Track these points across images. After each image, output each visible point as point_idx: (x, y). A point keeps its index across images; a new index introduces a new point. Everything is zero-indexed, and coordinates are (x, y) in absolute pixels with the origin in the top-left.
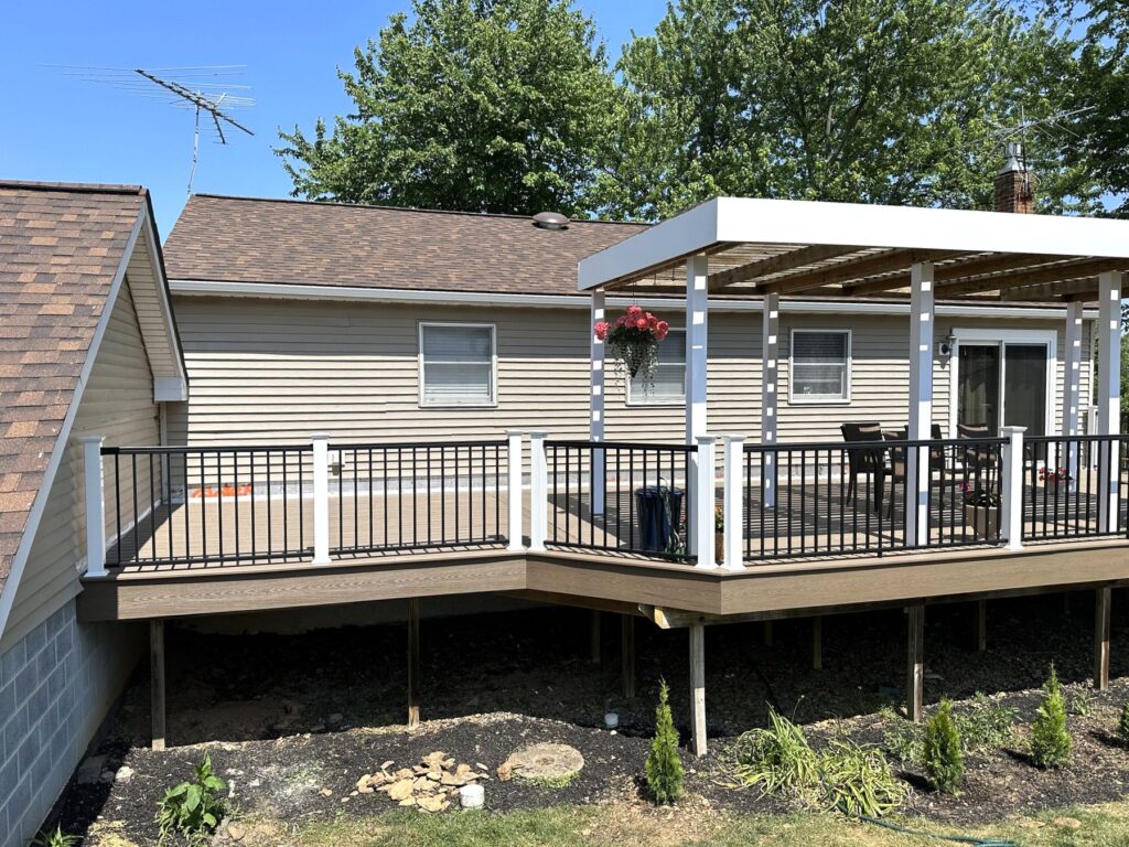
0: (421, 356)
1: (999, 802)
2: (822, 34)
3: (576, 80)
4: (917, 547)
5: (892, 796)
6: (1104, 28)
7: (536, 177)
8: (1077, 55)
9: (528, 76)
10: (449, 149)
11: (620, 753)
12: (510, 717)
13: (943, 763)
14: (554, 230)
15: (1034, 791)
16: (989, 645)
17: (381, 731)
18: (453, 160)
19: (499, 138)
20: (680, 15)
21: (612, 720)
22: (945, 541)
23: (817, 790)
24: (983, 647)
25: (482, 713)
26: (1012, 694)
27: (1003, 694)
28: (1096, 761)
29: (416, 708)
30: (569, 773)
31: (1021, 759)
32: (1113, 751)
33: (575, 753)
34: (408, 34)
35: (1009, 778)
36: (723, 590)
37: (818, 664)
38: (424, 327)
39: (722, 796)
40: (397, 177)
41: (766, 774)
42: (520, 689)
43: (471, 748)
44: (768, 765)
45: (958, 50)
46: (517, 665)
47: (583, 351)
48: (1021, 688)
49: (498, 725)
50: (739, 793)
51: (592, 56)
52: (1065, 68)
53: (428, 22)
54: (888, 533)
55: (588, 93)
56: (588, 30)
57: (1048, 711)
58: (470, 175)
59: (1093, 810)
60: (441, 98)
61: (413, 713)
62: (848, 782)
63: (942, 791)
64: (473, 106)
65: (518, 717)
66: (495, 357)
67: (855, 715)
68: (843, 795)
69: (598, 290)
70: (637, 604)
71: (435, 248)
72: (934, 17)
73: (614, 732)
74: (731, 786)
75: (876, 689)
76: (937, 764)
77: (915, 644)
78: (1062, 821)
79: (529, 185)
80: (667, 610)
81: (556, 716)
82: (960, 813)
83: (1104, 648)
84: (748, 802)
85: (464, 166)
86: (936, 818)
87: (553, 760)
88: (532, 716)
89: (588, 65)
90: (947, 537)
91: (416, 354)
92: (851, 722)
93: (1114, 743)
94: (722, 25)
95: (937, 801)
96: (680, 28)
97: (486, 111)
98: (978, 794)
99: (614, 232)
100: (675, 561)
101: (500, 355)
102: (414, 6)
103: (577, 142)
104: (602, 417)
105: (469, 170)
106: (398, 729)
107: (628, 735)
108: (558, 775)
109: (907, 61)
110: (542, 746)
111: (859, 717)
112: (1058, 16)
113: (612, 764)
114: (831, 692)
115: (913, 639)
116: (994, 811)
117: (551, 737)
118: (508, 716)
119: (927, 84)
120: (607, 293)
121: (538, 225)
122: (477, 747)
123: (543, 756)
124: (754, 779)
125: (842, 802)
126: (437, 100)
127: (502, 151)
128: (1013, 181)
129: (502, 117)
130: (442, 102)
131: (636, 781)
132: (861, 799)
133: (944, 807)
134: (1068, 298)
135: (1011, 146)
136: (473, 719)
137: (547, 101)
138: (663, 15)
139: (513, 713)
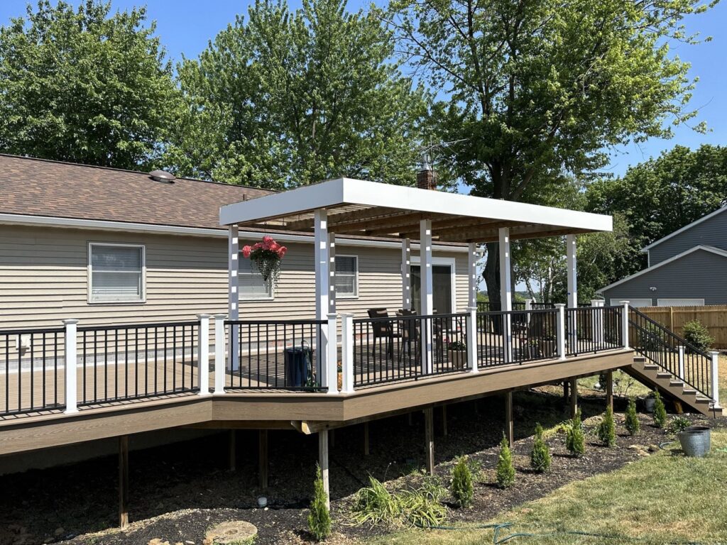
0: (90, 267)
1: (492, 507)
2: (309, 75)
3: (154, 83)
4: (427, 375)
5: (442, 513)
6: (461, 97)
7: (126, 144)
8: (447, 110)
9: (122, 76)
10: (60, 120)
11: (276, 520)
12: (191, 511)
13: (464, 491)
14: (165, 183)
15: (505, 500)
16: (449, 432)
17: (101, 534)
18: (63, 127)
19: (101, 116)
20: (216, 50)
21: (263, 501)
22: (440, 371)
23: (401, 518)
24: (446, 433)
25: (170, 512)
26: (471, 456)
27: (467, 456)
28: (524, 481)
29: (126, 514)
30: (252, 536)
31: (492, 486)
32: (530, 475)
33: (248, 524)
34: (26, 33)
35: (491, 496)
36: (345, 406)
37: (367, 452)
38: (93, 246)
39: (351, 532)
40: (16, 135)
41: (371, 514)
42: (189, 494)
43: (177, 533)
44: (371, 509)
45: (384, 97)
46: (178, 480)
47: (223, 264)
48: (474, 452)
49: (186, 517)
50: (359, 528)
51: (163, 69)
52: (441, 116)
53: (41, 28)
54: (408, 369)
55: (163, 92)
56: (159, 49)
57: (504, 457)
58: (76, 139)
59: (534, 503)
60: (55, 83)
61: (124, 518)
62: (419, 509)
63: (464, 507)
64: (79, 91)
65: (197, 510)
66: (144, 268)
67: (398, 477)
68: (417, 518)
69: (234, 226)
70: (290, 421)
71: (88, 190)
72: (372, 76)
73: (266, 509)
74: (352, 525)
75: (404, 461)
76: (461, 492)
77: (429, 430)
78: (526, 511)
79: (122, 148)
80: (309, 423)
81: (223, 506)
82: (477, 516)
83: (511, 424)
84: (366, 531)
85: (71, 132)
86: (467, 520)
87: (236, 531)
88: (207, 508)
89: (160, 74)
90: (440, 369)
91: (86, 265)
92: (398, 481)
93: (528, 472)
94: (245, 60)
95: (462, 512)
96: (217, 59)
97: (91, 96)
98: (480, 507)
99: (206, 188)
100: (313, 392)
101: (148, 266)
102: (28, 15)
103: (154, 123)
104: (237, 308)
105: (75, 135)
106: (113, 531)
107: (276, 509)
108: (244, 538)
109: (357, 100)
110: (224, 524)
111: (401, 478)
112: (437, 86)
113: (275, 526)
114: (381, 466)
115: (428, 428)
116: (491, 512)
117: (227, 518)
118: (189, 511)
119: (366, 114)
120: (240, 228)
121: (152, 178)
122: (180, 532)
123: (229, 529)
124: (365, 519)
125: (419, 521)
126: (52, 84)
127: (102, 125)
128: (427, 176)
129: (101, 101)
130: (55, 86)
131: (295, 532)
132: (428, 517)
133: (467, 515)
134: (469, 241)
135: (425, 157)
136: (166, 516)
137: (136, 94)
138: (205, 48)
139: (192, 508)
